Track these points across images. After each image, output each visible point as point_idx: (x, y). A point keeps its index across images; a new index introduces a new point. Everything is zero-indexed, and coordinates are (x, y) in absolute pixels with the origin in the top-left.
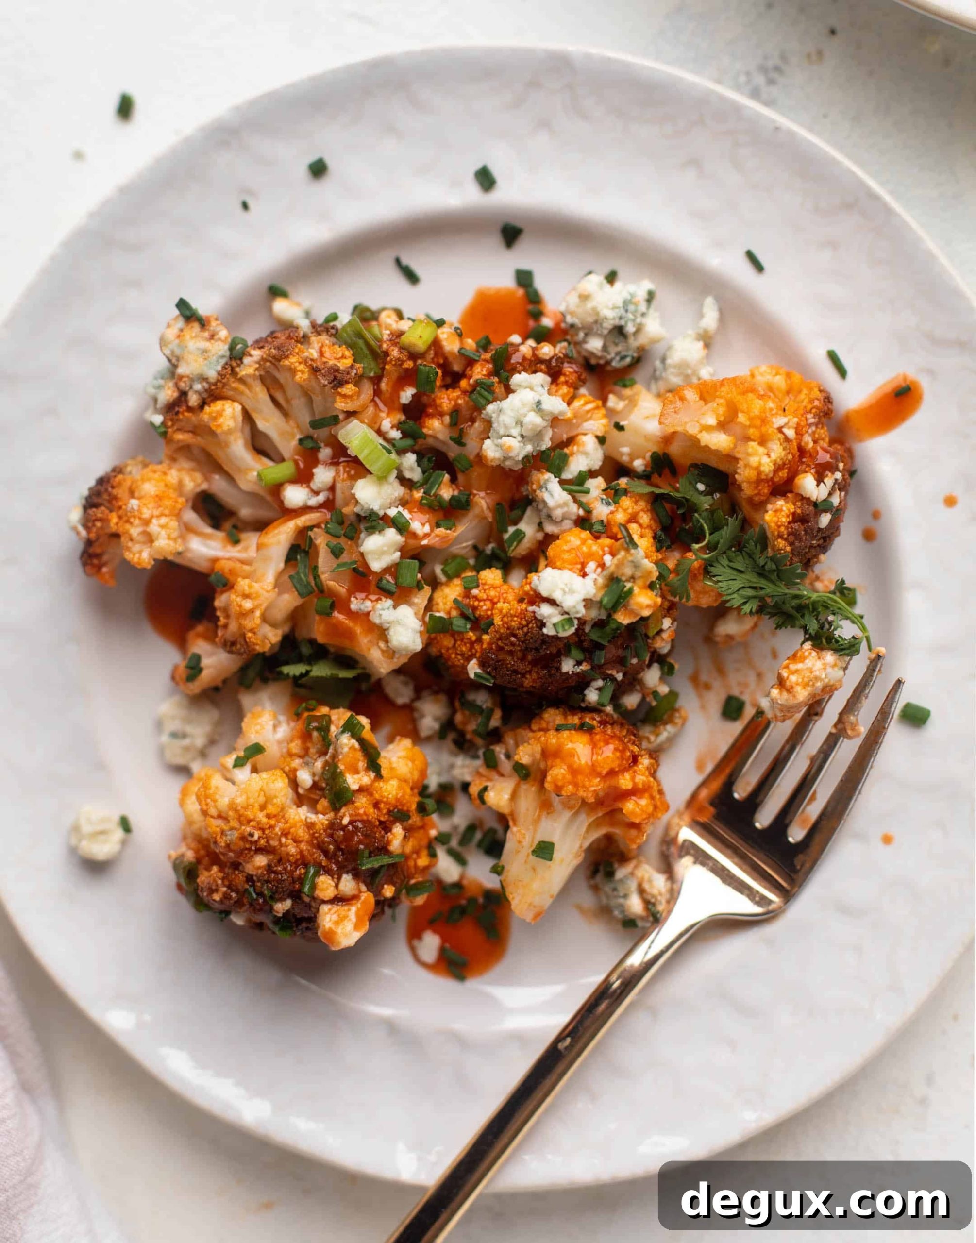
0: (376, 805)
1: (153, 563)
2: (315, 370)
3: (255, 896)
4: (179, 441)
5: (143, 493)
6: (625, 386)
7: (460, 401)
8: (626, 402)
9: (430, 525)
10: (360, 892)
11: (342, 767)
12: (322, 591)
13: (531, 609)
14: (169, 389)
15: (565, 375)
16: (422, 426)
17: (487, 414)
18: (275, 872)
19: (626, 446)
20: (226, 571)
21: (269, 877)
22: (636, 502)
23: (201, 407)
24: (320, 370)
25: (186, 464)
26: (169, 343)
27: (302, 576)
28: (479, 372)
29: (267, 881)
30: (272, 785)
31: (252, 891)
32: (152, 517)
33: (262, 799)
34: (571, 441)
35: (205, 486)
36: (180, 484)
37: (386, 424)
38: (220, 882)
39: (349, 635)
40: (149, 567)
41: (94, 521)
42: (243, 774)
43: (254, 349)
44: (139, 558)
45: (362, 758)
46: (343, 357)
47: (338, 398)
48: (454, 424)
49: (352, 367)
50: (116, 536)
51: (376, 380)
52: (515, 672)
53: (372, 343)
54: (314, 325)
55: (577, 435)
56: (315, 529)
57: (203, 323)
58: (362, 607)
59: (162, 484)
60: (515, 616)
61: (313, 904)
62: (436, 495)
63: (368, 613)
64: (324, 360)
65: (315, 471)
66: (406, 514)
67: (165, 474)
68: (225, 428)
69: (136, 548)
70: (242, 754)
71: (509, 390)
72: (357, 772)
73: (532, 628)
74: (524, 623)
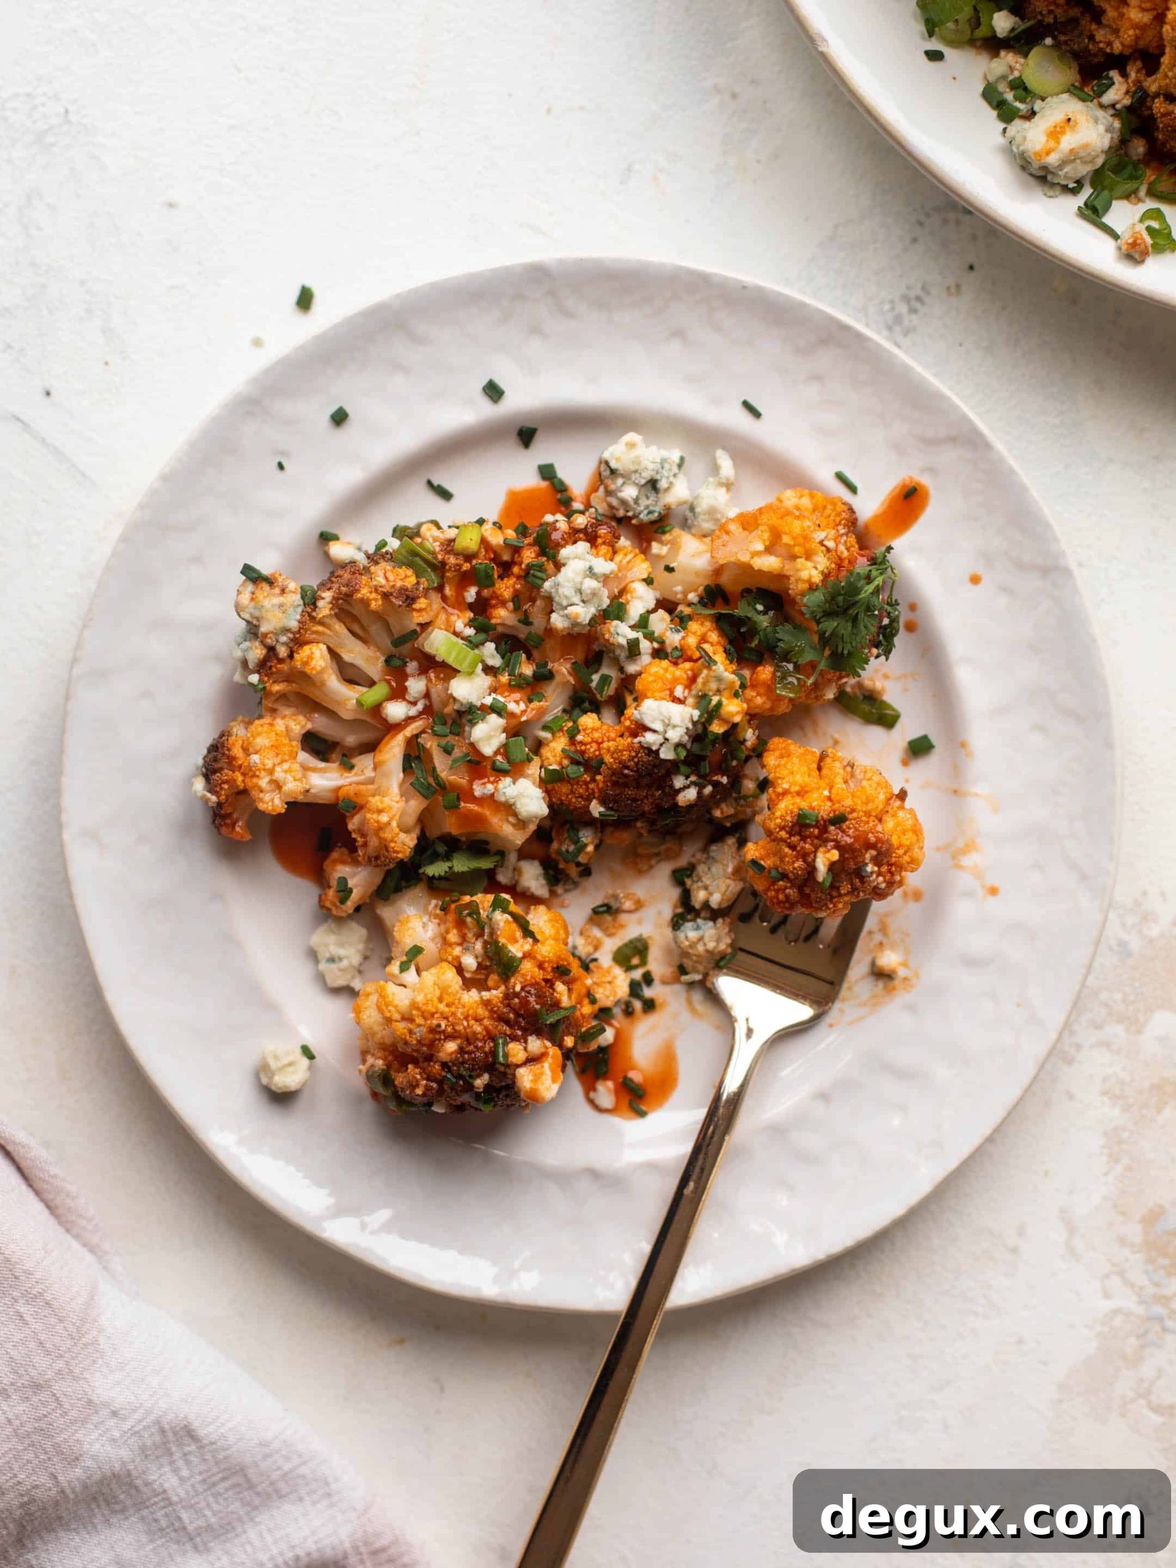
0: (541, 966)
1: (286, 806)
2: (386, 596)
3: (454, 1080)
4: (277, 692)
5: (258, 748)
6: (664, 533)
7: (518, 586)
8: (669, 546)
9: (524, 702)
10: (547, 1048)
11: (502, 940)
12: (442, 787)
13: (636, 740)
14: (256, 648)
15: (600, 537)
16: (489, 618)
17: (546, 591)
18: (469, 1053)
19: (678, 585)
20: (352, 794)
21: (464, 1058)
22: (702, 624)
23: (291, 656)
24: (391, 594)
25: (287, 712)
26: (245, 608)
27: (422, 780)
28: (529, 556)
29: (463, 1063)
30: (443, 978)
31: (449, 1076)
32: (274, 765)
33: (437, 992)
34: (623, 592)
35: (309, 726)
36: (288, 730)
37: (459, 625)
38: (418, 1077)
39: (480, 819)
40: (283, 811)
41: (220, 785)
42: (411, 976)
43: (324, 592)
44: (273, 806)
45: (517, 929)
46: (406, 576)
47: (415, 614)
48: (517, 608)
49: (418, 583)
50: (244, 792)
51: (440, 589)
52: (635, 800)
53: (429, 557)
54: (368, 557)
55: (627, 585)
56: (423, 735)
57: (270, 581)
58: (486, 791)
59: (273, 734)
60: (624, 750)
61: (508, 1071)
62: (520, 675)
63: (492, 795)
64: (391, 584)
65: (407, 684)
66: (500, 698)
67: (271, 725)
68: (319, 668)
69: (267, 797)
70: (405, 958)
71: (558, 566)
72: (515, 941)
73: (642, 757)
74: (633, 754)
